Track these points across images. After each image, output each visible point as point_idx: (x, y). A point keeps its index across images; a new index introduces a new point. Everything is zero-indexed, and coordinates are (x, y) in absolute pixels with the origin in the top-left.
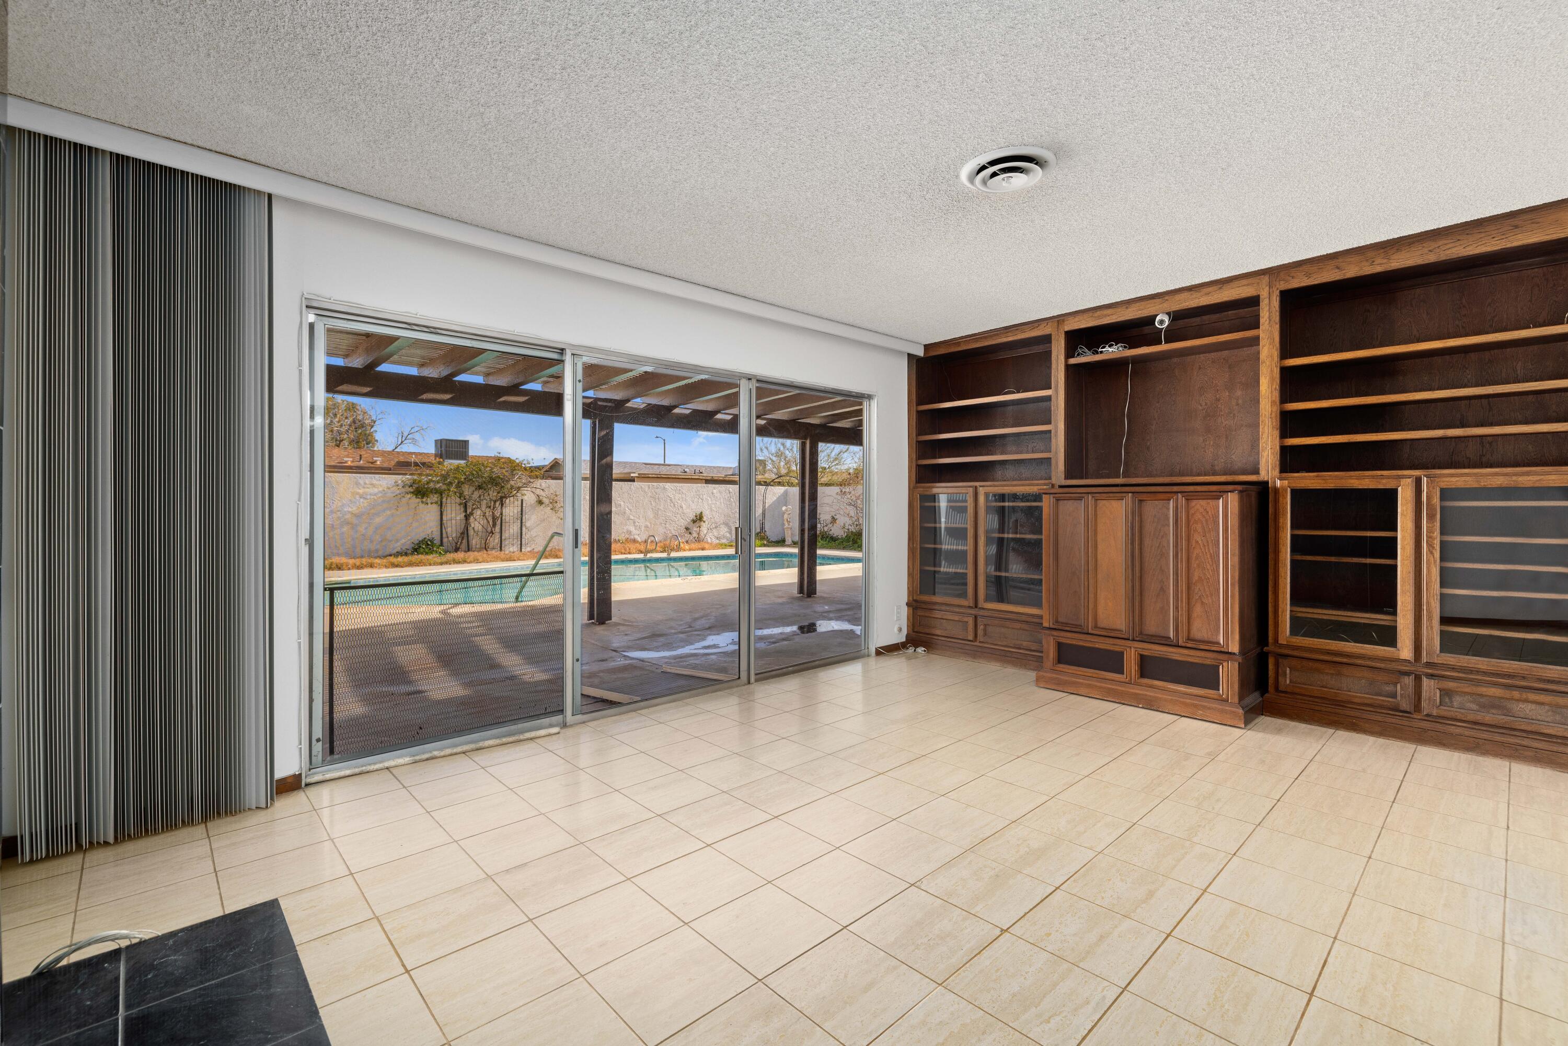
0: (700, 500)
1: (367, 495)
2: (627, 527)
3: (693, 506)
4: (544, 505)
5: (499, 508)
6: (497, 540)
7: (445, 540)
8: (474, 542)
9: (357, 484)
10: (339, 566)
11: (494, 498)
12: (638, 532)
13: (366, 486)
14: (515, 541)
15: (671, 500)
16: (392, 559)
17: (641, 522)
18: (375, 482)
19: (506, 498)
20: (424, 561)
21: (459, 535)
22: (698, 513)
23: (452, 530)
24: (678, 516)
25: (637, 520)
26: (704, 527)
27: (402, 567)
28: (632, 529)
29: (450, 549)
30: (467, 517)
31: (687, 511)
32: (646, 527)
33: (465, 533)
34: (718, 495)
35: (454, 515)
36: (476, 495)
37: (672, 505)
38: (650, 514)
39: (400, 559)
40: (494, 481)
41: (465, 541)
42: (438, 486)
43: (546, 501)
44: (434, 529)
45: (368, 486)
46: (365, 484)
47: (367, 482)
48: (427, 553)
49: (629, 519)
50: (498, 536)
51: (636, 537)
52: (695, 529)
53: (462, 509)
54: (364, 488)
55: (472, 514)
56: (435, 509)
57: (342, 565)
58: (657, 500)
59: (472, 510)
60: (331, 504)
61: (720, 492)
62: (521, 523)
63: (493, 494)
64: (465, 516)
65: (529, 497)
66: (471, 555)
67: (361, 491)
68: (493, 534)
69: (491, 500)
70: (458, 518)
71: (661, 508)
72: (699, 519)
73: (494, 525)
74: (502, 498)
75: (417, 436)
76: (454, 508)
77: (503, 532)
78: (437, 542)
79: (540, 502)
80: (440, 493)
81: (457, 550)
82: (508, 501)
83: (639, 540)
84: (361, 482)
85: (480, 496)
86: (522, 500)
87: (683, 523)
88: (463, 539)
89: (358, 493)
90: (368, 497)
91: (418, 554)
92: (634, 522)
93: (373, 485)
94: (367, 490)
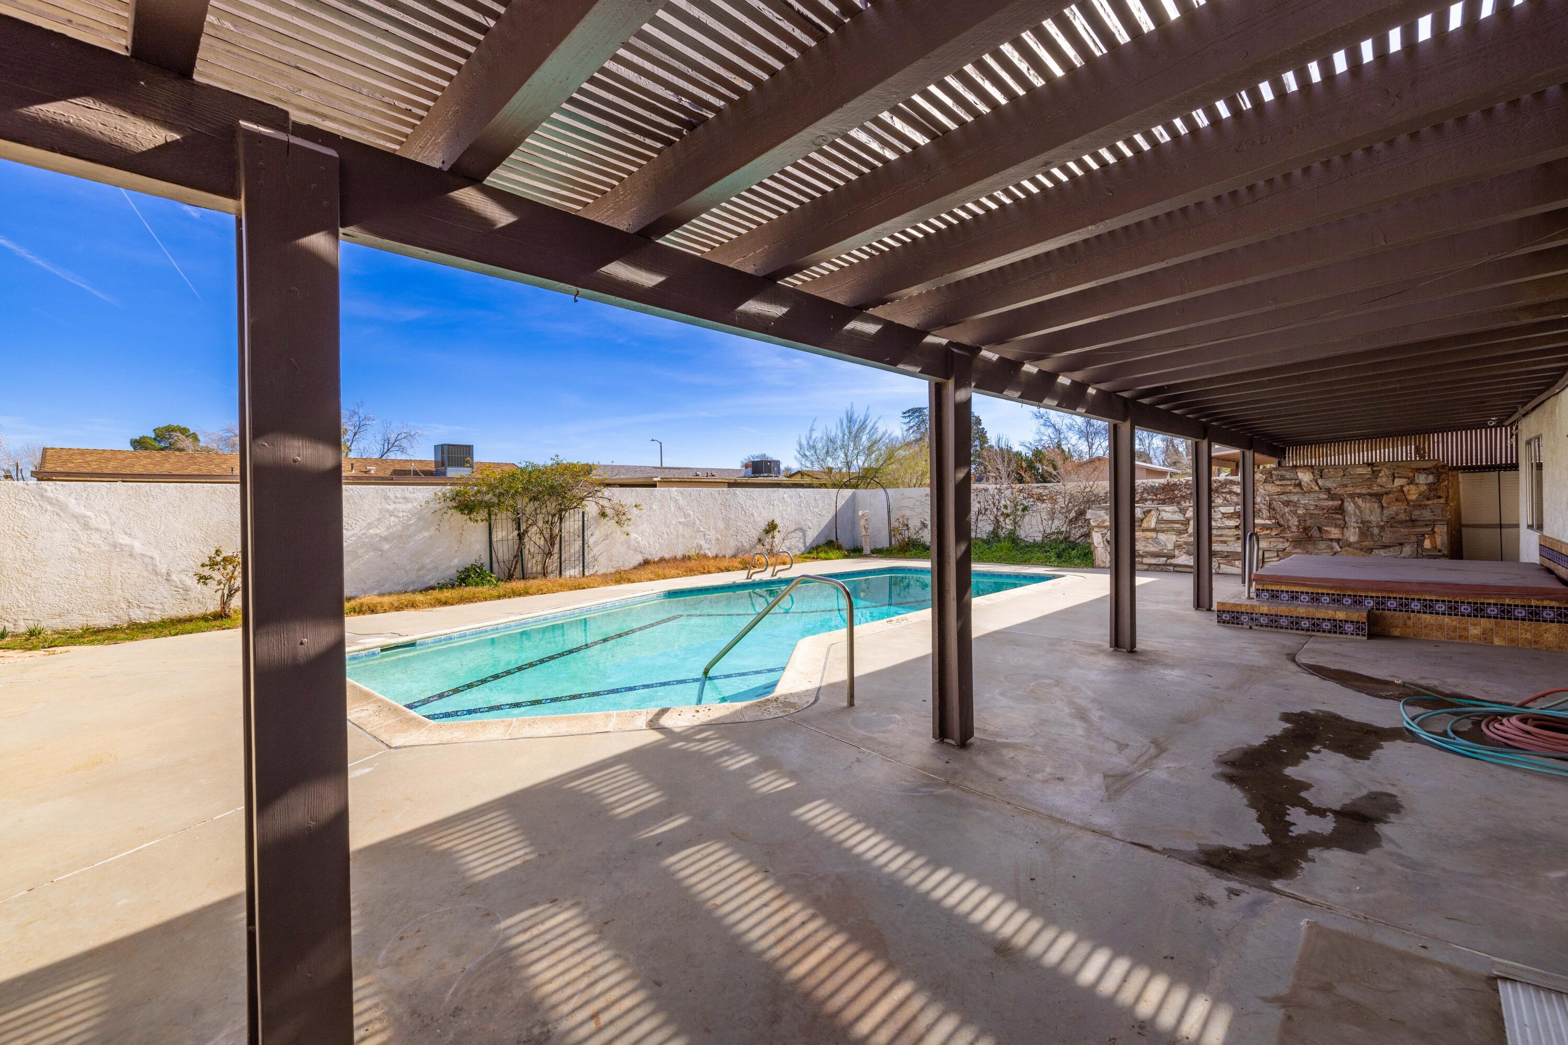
0: (771, 507)
1: (399, 511)
2: (697, 540)
3: (765, 514)
4: (607, 519)
5: (558, 524)
6: (556, 564)
7: (495, 566)
8: (529, 566)
9: (386, 498)
10: (372, 607)
11: (553, 512)
12: (708, 546)
13: (397, 501)
14: (577, 562)
15: (742, 507)
16: (436, 594)
17: (712, 534)
18: (408, 495)
19: (566, 510)
20: (477, 595)
21: (512, 558)
22: (770, 521)
23: (504, 552)
24: (750, 526)
25: (707, 532)
26: (778, 536)
27: (452, 604)
28: (702, 542)
29: (502, 577)
30: (521, 536)
31: (758, 519)
32: (717, 539)
33: (519, 556)
34: (788, 500)
35: (504, 533)
36: (530, 508)
37: (743, 512)
38: (721, 525)
39: (447, 594)
40: (555, 491)
41: (519, 566)
42: (487, 498)
43: (608, 511)
44: (483, 553)
45: (401, 500)
46: (396, 497)
47: (399, 496)
48: (477, 584)
49: (699, 531)
50: (556, 556)
51: (707, 551)
52: (768, 540)
53: (515, 526)
54: (395, 503)
55: (526, 531)
56: (483, 525)
57: (375, 606)
58: (728, 508)
59: (527, 528)
60: (353, 525)
61: (791, 497)
62: (583, 541)
63: (552, 506)
64: (519, 535)
65: (591, 508)
66: (533, 584)
67: (391, 508)
68: (551, 555)
69: (548, 513)
70: (510, 537)
71: (732, 516)
72: (772, 527)
73: (553, 544)
74: (561, 511)
75: (405, 443)
76: (504, 525)
77: (563, 552)
78: (486, 568)
79: (603, 515)
80: (488, 506)
81: (510, 577)
82: (567, 514)
83: (710, 555)
84: (391, 495)
85: (536, 509)
86: (583, 513)
87: (755, 534)
88: (517, 562)
89: (388, 510)
90: (401, 514)
91: (467, 586)
92: (705, 535)
93: (406, 500)
94: (399, 506)
